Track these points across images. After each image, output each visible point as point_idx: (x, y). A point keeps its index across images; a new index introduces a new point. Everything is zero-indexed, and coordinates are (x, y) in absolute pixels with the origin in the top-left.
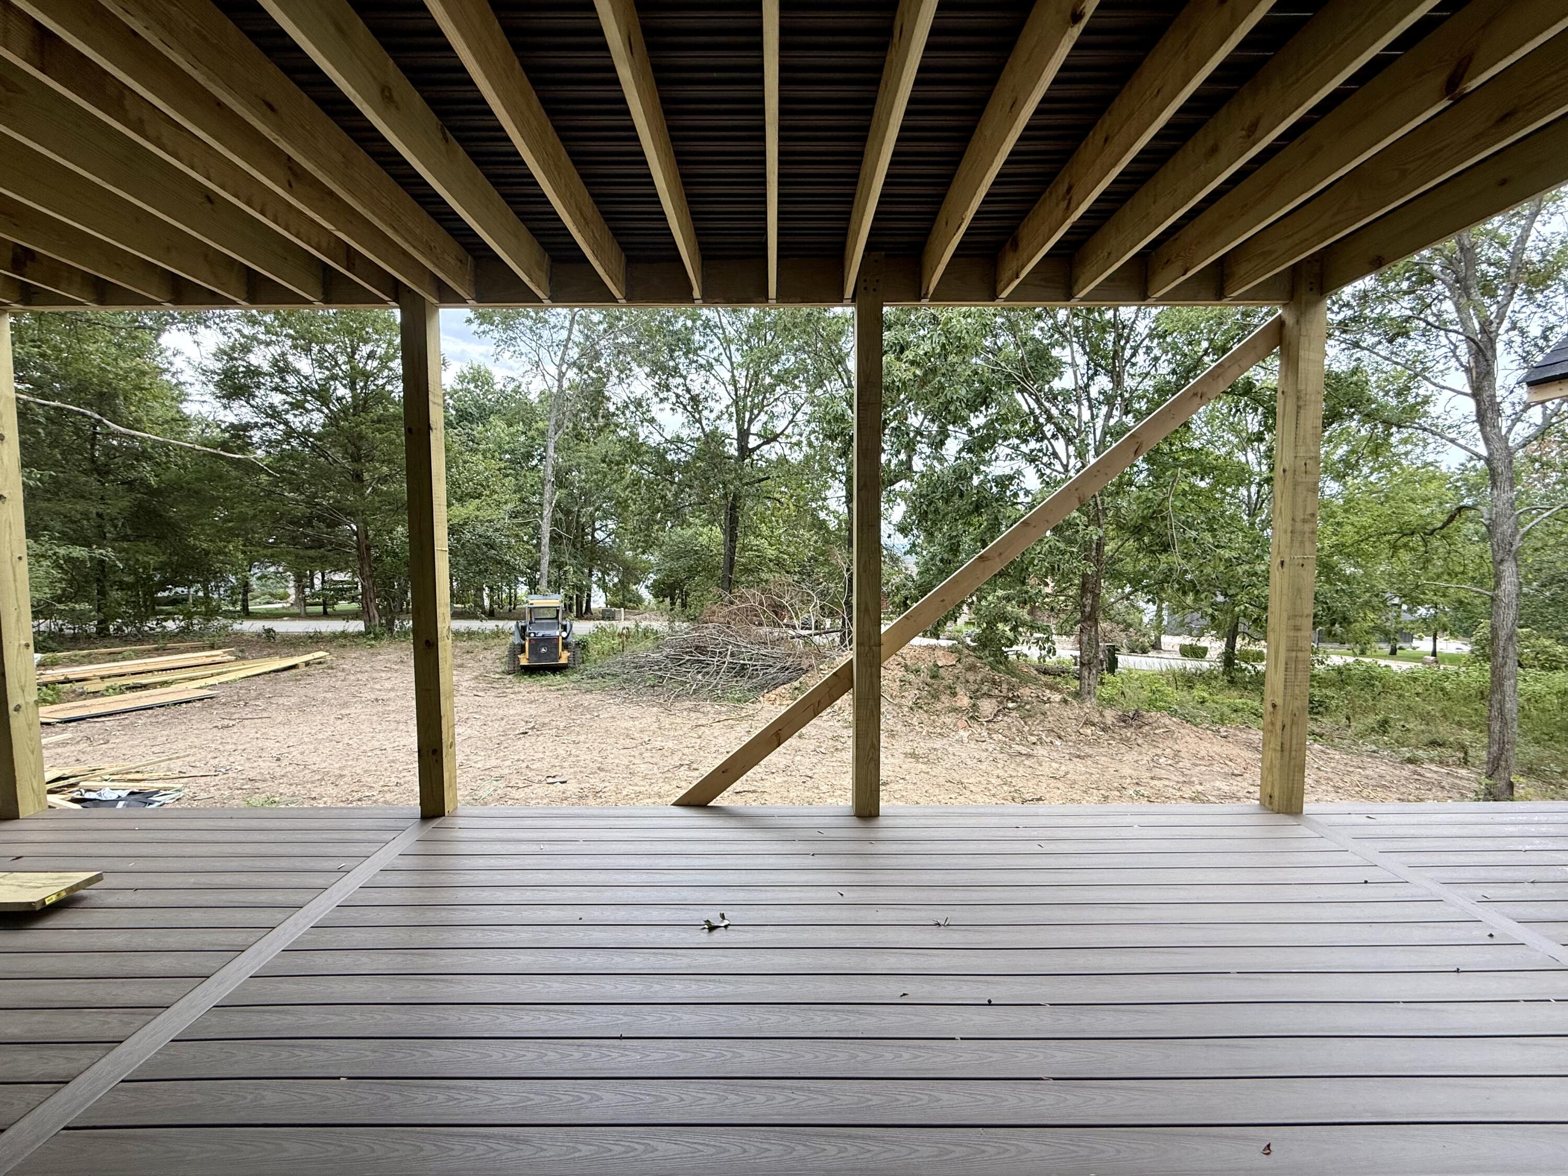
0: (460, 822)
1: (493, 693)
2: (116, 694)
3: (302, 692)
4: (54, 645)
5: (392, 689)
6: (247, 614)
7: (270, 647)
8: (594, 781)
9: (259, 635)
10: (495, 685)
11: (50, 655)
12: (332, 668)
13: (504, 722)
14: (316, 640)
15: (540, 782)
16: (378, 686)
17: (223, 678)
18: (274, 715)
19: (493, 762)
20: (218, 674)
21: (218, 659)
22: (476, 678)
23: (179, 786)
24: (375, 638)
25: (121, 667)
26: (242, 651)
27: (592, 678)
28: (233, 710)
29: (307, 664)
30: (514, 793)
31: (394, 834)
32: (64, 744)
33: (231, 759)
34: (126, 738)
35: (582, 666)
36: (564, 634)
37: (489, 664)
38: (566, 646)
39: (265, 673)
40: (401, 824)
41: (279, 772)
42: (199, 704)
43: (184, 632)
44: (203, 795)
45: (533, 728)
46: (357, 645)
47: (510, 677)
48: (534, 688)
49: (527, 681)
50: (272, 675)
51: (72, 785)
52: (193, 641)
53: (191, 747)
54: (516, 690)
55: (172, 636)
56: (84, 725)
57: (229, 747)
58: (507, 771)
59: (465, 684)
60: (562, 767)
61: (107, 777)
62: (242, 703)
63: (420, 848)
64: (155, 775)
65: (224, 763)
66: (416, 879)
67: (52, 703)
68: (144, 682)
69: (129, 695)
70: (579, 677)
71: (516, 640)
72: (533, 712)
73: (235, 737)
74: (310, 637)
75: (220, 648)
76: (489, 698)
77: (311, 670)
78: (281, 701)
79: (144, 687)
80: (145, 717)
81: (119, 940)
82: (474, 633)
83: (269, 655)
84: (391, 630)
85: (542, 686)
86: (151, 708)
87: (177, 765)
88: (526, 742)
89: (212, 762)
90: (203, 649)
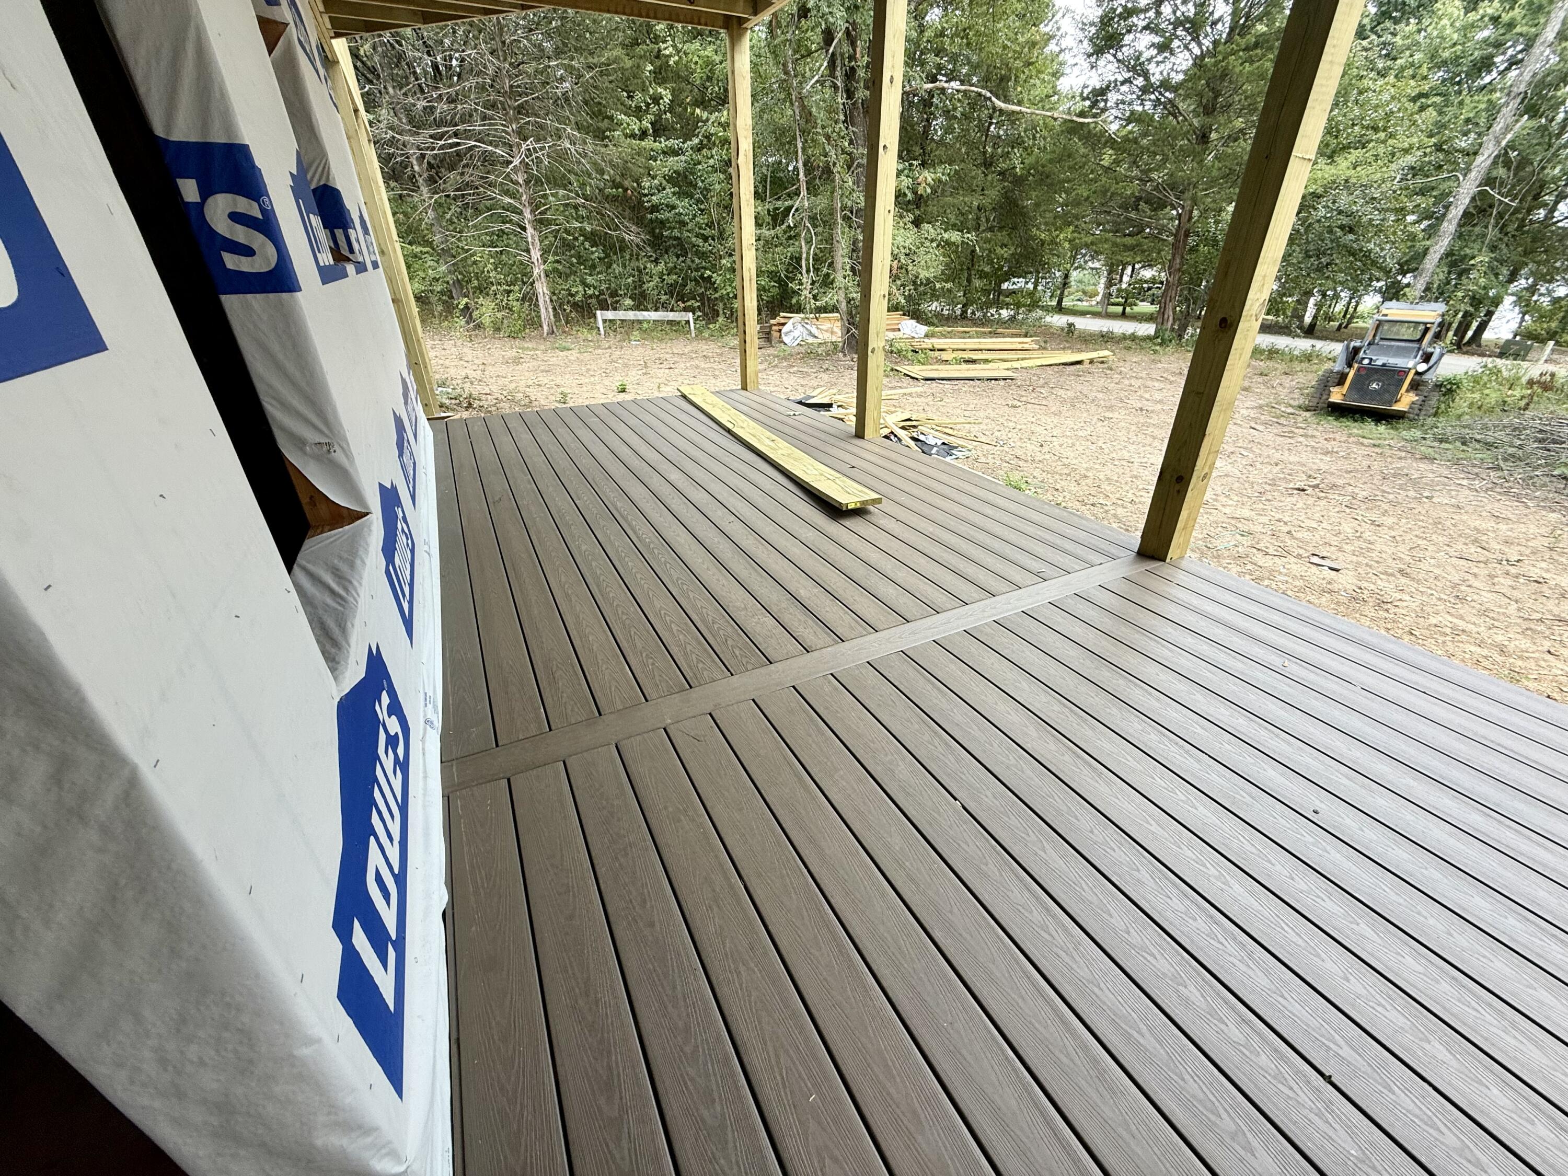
0: (1181, 577)
1: (1277, 430)
2: (956, 364)
3: (1079, 387)
4: (936, 321)
5: (1160, 402)
6: (1060, 309)
7: (1067, 341)
8: (1387, 586)
9: (1062, 329)
10: (1282, 421)
11: (932, 328)
12: (1111, 369)
13: (1276, 469)
14: (1106, 338)
15: (1299, 556)
16: (1147, 396)
17: (1024, 364)
18: (1051, 404)
19: (1246, 513)
20: (1023, 359)
21: (1026, 346)
22: (1261, 407)
23: (970, 447)
24: (1161, 344)
25: (965, 343)
26: (1045, 342)
27: (1441, 441)
28: (1023, 393)
29: (1091, 361)
30: (1260, 559)
31: (1103, 559)
32: (920, 396)
33: (1010, 436)
34: (953, 400)
35: (1430, 421)
36: (1422, 367)
37: (1283, 393)
38: (1415, 386)
39: (1056, 365)
40: (1114, 550)
41: (1039, 457)
42: (1002, 383)
43: (1013, 319)
44: (983, 459)
45: (1317, 486)
46: (1142, 348)
47: (1308, 414)
48: (1337, 436)
49: (1331, 424)
50: (1061, 367)
51: (914, 427)
52: (1015, 328)
53: (987, 418)
54: (1310, 432)
55: (1001, 322)
56: (934, 384)
57: (1011, 425)
58: (1259, 528)
59: (1244, 412)
60: (1340, 550)
61: (934, 426)
62: (1031, 388)
63: (1124, 588)
64: (960, 434)
65: (1004, 437)
66: (1107, 622)
67: (923, 364)
68: (975, 357)
69: (964, 366)
70: (1418, 434)
71: (1338, 367)
72: (1324, 467)
73: (1018, 416)
74: (1103, 336)
75: (1031, 336)
76: (1269, 436)
77: (1093, 368)
78: (1061, 392)
79: (974, 361)
80: (966, 386)
81: (874, 556)
82: (1277, 352)
83: (1064, 349)
84: (1180, 337)
85: (1350, 435)
86: (973, 380)
87: (975, 429)
88: (1300, 501)
89: (997, 434)
90: (1019, 336)
